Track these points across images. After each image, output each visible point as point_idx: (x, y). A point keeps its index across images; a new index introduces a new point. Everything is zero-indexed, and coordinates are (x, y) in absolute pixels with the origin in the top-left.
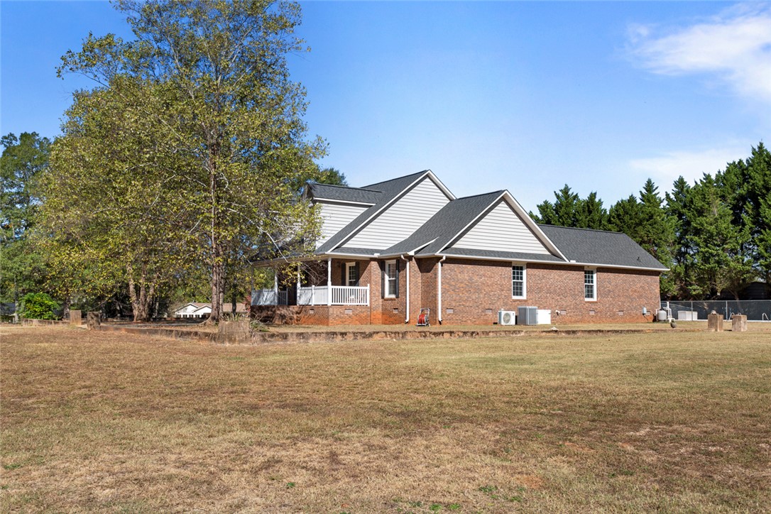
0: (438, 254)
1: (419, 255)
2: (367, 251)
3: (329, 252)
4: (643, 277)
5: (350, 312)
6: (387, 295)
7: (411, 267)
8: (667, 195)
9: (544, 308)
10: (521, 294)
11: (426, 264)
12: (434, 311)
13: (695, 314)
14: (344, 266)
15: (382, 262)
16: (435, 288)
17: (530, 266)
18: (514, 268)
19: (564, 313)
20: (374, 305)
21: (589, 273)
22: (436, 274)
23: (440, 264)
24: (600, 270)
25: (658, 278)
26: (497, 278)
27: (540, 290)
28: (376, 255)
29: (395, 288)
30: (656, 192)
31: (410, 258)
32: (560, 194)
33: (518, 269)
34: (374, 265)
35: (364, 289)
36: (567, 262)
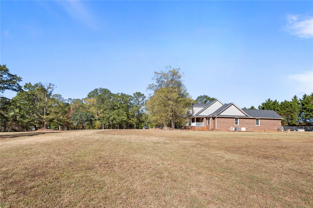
0: (215, 116)
1: (212, 117)
2: (203, 116)
3: (195, 116)
4: (275, 121)
5: (200, 128)
6: (207, 124)
7: (211, 119)
8: (300, 99)
9: (244, 127)
10: (237, 124)
11: (214, 118)
12: (215, 128)
13: (304, 130)
14: (200, 119)
15: (206, 118)
16: (215, 123)
17: (239, 118)
18: (235, 119)
19: (249, 128)
20: (205, 126)
21: (257, 120)
22: (215, 120)
23: (216, 118)
24: (260, 119)
25: (281, 121)
26: (231, 121)
27: (243, 123)
28: (205, 117)
29: (209, 122)
30: (297, 98)
31: (211, 117)
32: (267, 101)
33: (237, 119)
34: (205, 119)
35: (203, 123)
36: (250, 117)
